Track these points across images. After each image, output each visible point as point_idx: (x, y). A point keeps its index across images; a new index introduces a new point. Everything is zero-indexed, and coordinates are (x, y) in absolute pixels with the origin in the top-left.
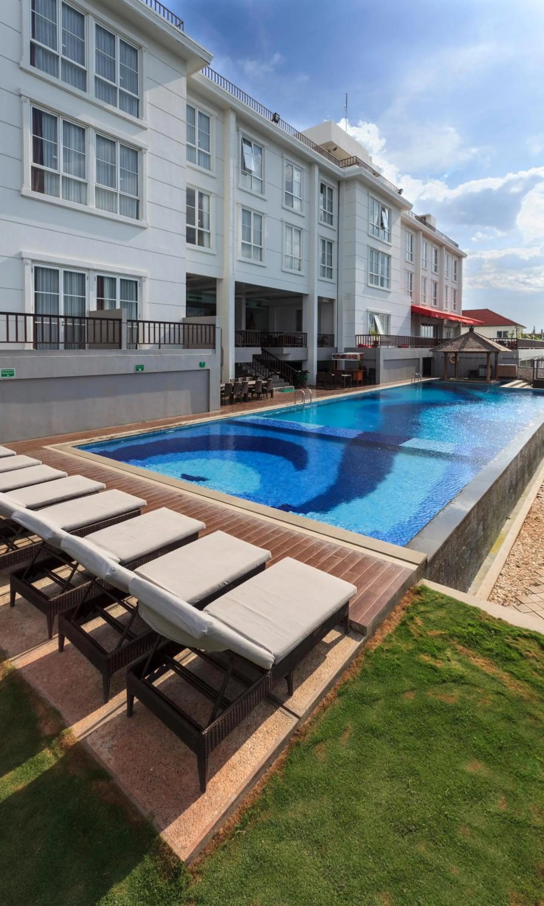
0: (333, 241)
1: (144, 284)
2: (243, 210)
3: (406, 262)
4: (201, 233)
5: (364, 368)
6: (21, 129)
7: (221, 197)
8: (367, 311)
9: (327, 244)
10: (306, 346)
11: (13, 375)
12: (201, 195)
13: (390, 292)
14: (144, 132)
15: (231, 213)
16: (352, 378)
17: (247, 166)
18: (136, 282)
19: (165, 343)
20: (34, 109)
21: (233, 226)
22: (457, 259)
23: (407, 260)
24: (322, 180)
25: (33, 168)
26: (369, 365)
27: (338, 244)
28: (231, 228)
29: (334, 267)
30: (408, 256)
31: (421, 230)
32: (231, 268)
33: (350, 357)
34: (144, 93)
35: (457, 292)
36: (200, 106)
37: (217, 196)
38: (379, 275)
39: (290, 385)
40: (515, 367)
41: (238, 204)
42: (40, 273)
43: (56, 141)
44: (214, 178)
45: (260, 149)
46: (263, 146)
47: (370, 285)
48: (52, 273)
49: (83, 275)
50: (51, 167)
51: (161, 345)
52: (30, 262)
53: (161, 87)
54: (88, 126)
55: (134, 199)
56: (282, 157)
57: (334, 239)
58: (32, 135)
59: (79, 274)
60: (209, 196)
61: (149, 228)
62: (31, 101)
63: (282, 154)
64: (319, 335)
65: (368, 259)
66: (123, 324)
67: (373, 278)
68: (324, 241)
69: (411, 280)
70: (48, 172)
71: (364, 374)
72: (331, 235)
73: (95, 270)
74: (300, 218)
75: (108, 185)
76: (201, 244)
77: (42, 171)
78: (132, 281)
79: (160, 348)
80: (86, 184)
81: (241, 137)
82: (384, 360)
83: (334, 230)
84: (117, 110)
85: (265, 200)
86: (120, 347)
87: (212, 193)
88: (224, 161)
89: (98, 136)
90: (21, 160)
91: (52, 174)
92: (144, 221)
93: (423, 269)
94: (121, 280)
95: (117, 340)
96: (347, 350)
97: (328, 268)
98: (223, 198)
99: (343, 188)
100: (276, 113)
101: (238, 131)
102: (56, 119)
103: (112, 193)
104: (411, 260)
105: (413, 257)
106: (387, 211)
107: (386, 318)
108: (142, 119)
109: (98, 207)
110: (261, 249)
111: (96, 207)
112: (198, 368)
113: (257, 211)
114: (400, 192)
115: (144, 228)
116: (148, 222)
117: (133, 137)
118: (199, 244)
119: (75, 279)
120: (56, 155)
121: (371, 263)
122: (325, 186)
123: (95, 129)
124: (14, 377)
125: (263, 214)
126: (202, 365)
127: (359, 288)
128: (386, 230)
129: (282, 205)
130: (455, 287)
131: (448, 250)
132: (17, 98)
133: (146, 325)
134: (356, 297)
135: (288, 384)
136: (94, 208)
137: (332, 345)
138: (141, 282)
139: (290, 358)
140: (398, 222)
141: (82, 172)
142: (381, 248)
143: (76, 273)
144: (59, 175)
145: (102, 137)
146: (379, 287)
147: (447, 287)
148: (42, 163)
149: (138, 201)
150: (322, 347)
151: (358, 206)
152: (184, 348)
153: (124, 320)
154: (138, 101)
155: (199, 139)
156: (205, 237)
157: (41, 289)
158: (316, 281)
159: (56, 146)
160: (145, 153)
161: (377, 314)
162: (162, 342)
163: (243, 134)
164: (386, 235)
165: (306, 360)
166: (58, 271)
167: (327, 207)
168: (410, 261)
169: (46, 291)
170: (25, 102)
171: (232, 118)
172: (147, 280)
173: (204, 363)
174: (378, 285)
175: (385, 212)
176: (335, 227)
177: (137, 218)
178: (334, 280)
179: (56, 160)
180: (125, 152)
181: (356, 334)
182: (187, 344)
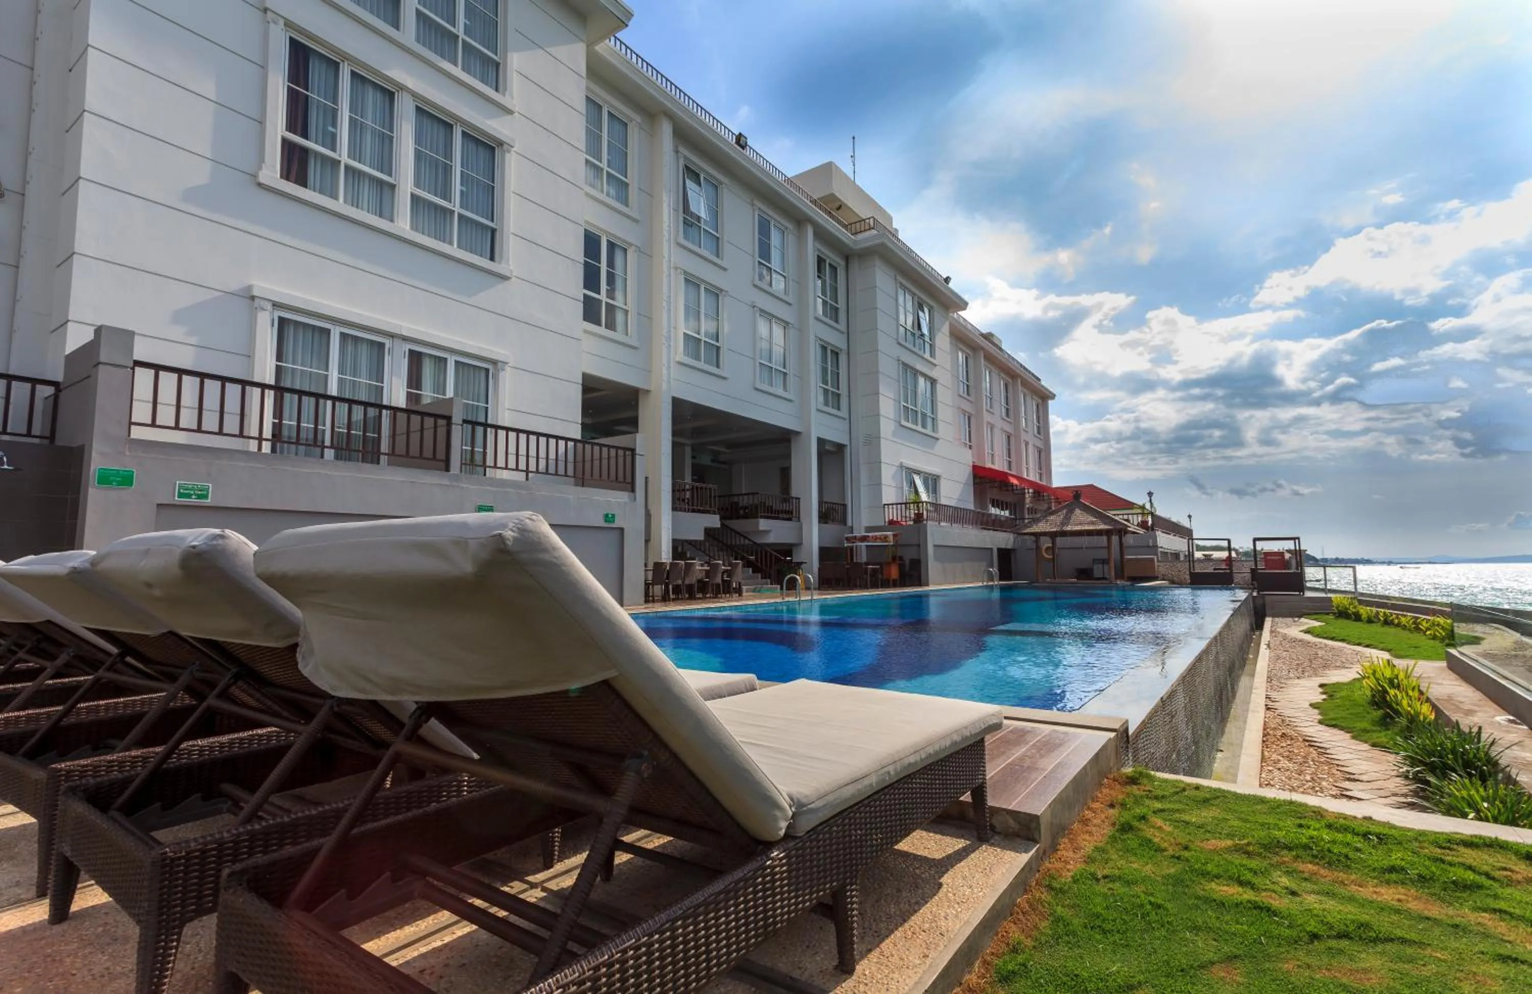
0: (841, 350)
1: (501, 374)
2: (687, 281)
3: (960, 396)
4: (611, 309)
5: (901, 558)
6: (264, 67)
7: (647, 253)
8: (901, 466)
9: (830, 354)
10: (799, 520)
11: (206, 497)
12: (611, 246)
13: (937, 439)
14: (509, 117)
15: (665, 280)
16: (882, 574)
17: (693, 208)
18: (487, 370)
19: (537, 472)
20: (291, 38)
21: (669, 303)
22: (1040, 401)
23: (961, 393)
24: (819, 250)
25: (284, 141)
26: (909, 555)
27: (848, 354)
28: (665, 304)
29: (843, 391)
30: (962, 389)
31: (983, 348)
32: (665, 372)
33: (876, 539)
34: (509, 55)
35: (1043, 454)
36: (610, 103)
37: (639, 250)
38: (919, 409)
39: (771, 584)
40: (1152, 560)
41: (676, 268)
42: (290, 331)
43: (335, 100)
44: (636, 221)
45: (716, 187)
46: (721, 183)
47: (904, 423)
48: (317, 335)
49: (381, 346)
50: (323, 146)
51: (530, 475)
52: (269, 306)
53: (540, 51)
54: (402, 88)
55: (487, 227)
56: (753, 205)
57: (844, 346)
58: (287, 83)
59: (372, 343)
60: (625, 250)
61: (513, 279)
62: (285, 25)
63: (752, 201)
64: (821, 503)
65: (899, 381)
66: (454, 427)
67: (909, 413)
68: (824, 349)
69: (969, 427)
70: (317, 154)
71: (901, 567)
72: (836, 340)
73: (405, 339)
74: (787, 306)
75: (436, 195)
76: (611, 326)
77: (305, 151)
78: (480, 368)
79: (527, 479)
80: (393, 187)
81: (682, 162)
82: (935, 546)
83: (842, 333)
84: (457, 71)
85: (725, 269)
86: (447, 469)
87: (631, 245)
88: (652, 196)
89: (418, 109)
90: (262, 123)
91: (324, 158)
92: (503, 265)
93: (987, 410)
94: (456, 362)
95: (441, 455)
96: (869, 529)
97: (833, 392)
98: (651, 257)
99: (855, 266)
100: (740, 134)
101: (677, 152)
102: (336, 65)
103: (444, 210)
104: (968, 394)
105: (970, 388)
106: (926, 310)
107: (933, 482)
108: (504, 95)
109: (414, 227)
110: (718, 348)
111: (412, 228)
112: (602, 523)
113: (711, 284)
114: (947, 280)
115: (504, 278)
116: (511, 268)
117: (489, 122)
118: (606, 327)
119: (364, 353)
120: (334, 125)
121: (906, 388)
122: (825, 261)
123: (413, 96)
124: (208, 501)
125: (721, 290)
126: (609, 518)
127: (887, 427)
128: (927, 339)
129: (753, 280)
130: (1040, 444)
131: (1025, 384)
132: (261, 14)
133: (502, 434)
134: (882, 441)
135: (769, 581)
136: (408, 227)
137: (844, 521)
138: (497, 371)
139: (771, 539)
140: (946, 329)
141: (386, 162)
142: (919, 367)
143: (368, 340)
144: (339, 162)
145: (428, 112)
146: (919, 428)
147: (1027, 444)
148: (305, 136)
149: (493, 231)
150: (826, 523)
151: (880, 296)
152: (576, 485)
153: (457, 418)
154: (497, 65)
155: (609, 154)
156: (620, 317)
157: (290, 358)
158: (813, 411)
159: (334, 113)
160: (509, 152)
161: (918, 473)
162: (532, 467)
163: (686, 158)
164: (927, 346)
165: (799, 544)
166: (328, 332)
167: (828, 294)
168: (965, 395)
169: (302, 365)
170: (275, 23)
171: (666, 130)
172: (507, 368)
173: (613, 516)
174: (917, 425)
175: (923, 311)
176: (842, 326)
177: (492, 258)
178: (844, 413)
179: (334, 136)
180: (472, 146)
181: (884, 502)
182: (582, 479)
